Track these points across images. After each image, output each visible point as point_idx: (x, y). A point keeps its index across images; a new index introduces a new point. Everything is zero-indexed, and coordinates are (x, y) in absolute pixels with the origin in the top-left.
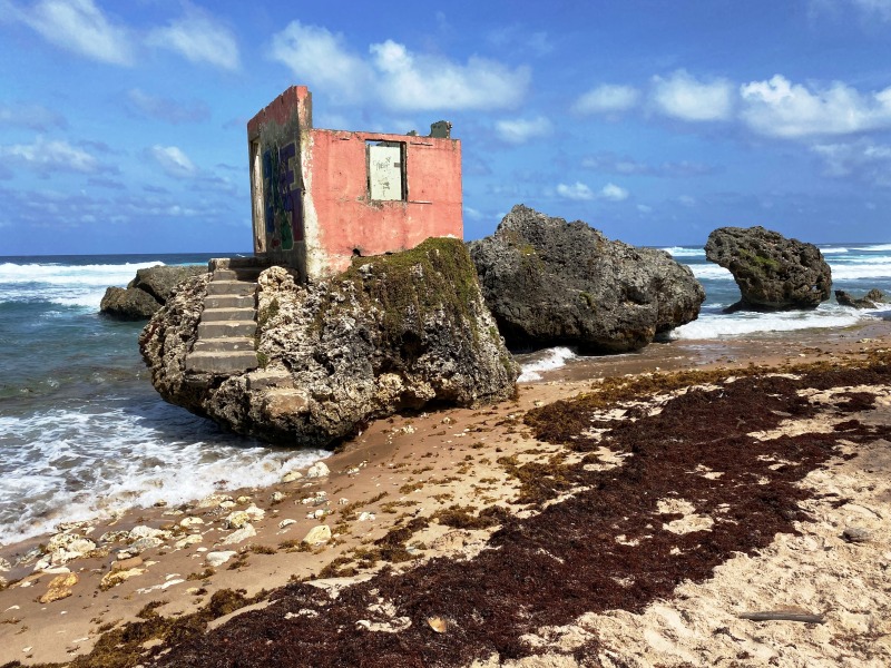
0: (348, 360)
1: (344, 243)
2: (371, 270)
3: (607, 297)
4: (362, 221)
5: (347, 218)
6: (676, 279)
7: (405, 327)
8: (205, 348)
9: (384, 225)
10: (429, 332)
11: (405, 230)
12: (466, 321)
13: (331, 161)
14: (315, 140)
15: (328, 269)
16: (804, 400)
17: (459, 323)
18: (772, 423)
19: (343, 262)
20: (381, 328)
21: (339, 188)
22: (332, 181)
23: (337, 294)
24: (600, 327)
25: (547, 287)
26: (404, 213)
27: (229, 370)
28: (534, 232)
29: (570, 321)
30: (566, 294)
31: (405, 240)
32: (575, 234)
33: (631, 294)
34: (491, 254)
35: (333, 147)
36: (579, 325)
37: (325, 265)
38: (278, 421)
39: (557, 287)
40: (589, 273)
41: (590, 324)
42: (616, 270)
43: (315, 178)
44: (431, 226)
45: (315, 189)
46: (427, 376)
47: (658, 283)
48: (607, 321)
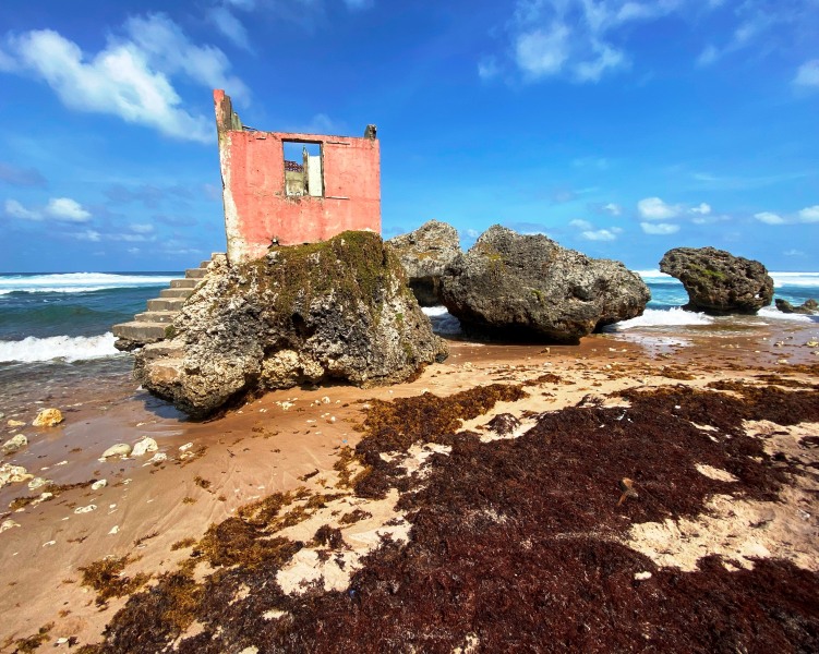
0: (223, 337)
1: (262, 234)
2: (277, 257)
3: (555, 294)
4: (280, 215)
5: (265, 210)
6: (623, 283)
7: (295, 309)
9: (302, 219)
10: (315, 315)
11: (323, 223)
13: (249, 159)
14: (233, 140)
15: (247, 256)
17: (353, 308)
19: (261, 250)
20: (274, 309)
21: (258, 184)
22: (251, 177)
23: (242, 279)
24: (546, 318)
25: (506, 285)
26: (321, 207)
28: (502, 243)
29: (521, 312)
30: (520, 292)
31: (323, 232)
32: (534, 243)
33: (576, 292)
35: (250, 148)
36: (528, 315)
37: (244, 252)
38: (158, 388)
39: (515, 286)
40: (543, 275)
41: (537, 315)
42: (565, 272)
43: (234, 174)
44: (349, 220)
45: (234, 185)
46: (317, 357)
47: (602, 284)
48: (552, 313)
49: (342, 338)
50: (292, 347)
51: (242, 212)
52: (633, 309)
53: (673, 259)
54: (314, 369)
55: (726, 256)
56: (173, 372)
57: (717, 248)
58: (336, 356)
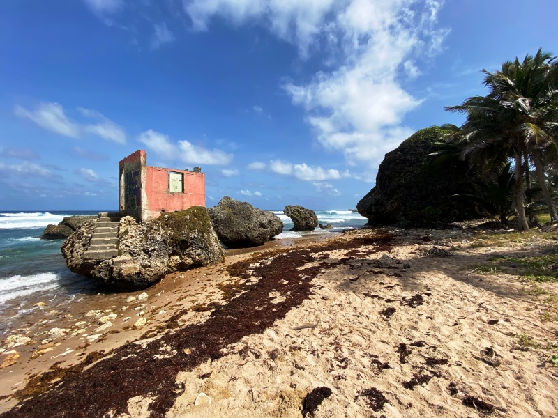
0: (158, 251)
1: (158, 207)
2: (168, 217)
3: (255, 226)
4: (165, 200)
5: (159, 198)
6: (275, 221)
7: (182, 238)
8: (92, 249)
9: (175, 201)
10: (191, 239)
11: (183, 203)
12: (206, 235)
13: (154, 178)
14: (148, 170)
15: (151, 217)
16: (311, 257)
17: (203, 236)
18: (303, 264)
19: (158, 214)
20: (172, 239)
21: (157, 188)
22: (154, 185)
23: (154, 227)
24: (253, 236)
25: (235, 223)
26: (183, 197)
27: (104, 257)
28: (231, 205)
29: (243, 234)
30: (241, 226)
31: (183, 207)
32: (244, 206)
33: (262, 225)
34: (216, 212)
35: (155, 173)
36: (246, 235)
37: (149, 215)
38: (126, 277)
39: (239, 223)
40: (249, 219)
41: (249, 235)
42: (257, 218)
43: (147, 184)
44: (193, 202)
45: (147, 188)
46: (190, 256)
47: (270, 222)
48: (255, 234)
49: (200, 248)
50: (177, 254)
51: (149, 199)
52: (279, 231)
53: (288, 210)
54: (190, 261)
55: (303, 209)
56: (135, 268)
57: (301, 206)
58: (199, 255)
